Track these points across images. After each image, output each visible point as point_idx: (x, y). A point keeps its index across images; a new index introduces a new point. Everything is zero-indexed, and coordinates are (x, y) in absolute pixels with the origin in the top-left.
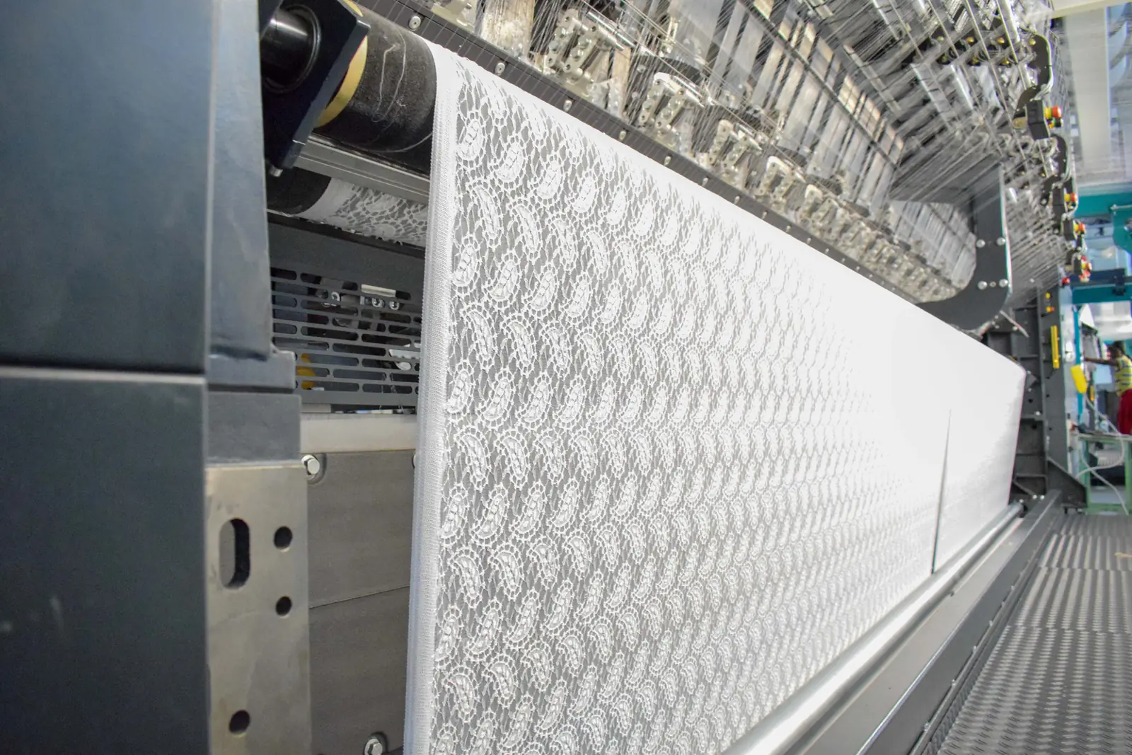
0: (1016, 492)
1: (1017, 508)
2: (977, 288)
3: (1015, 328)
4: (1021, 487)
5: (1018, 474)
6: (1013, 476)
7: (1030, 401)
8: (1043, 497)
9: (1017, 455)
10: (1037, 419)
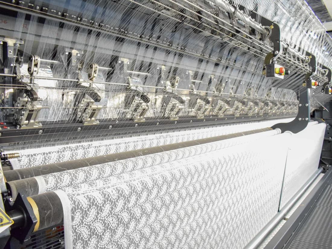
0: (321, 163)
1: (321, 169)
2: (298, 120)
3: (324, 109)
4: (324, 162)
5: (323, 157)
6: (321, 157)
7: (328, 133)
8: (330, 166)
9: (322, 151)
10: (330, 140)
